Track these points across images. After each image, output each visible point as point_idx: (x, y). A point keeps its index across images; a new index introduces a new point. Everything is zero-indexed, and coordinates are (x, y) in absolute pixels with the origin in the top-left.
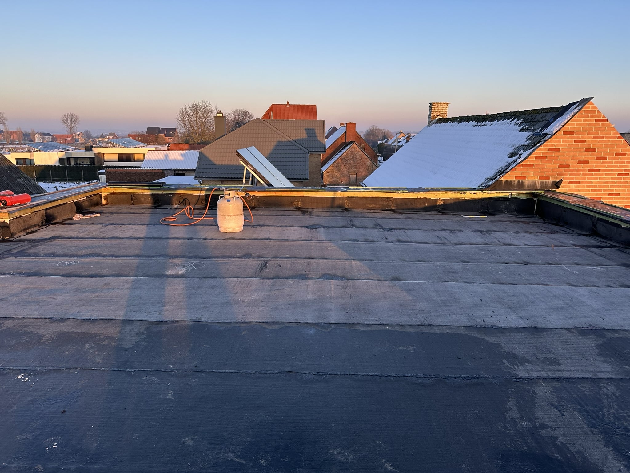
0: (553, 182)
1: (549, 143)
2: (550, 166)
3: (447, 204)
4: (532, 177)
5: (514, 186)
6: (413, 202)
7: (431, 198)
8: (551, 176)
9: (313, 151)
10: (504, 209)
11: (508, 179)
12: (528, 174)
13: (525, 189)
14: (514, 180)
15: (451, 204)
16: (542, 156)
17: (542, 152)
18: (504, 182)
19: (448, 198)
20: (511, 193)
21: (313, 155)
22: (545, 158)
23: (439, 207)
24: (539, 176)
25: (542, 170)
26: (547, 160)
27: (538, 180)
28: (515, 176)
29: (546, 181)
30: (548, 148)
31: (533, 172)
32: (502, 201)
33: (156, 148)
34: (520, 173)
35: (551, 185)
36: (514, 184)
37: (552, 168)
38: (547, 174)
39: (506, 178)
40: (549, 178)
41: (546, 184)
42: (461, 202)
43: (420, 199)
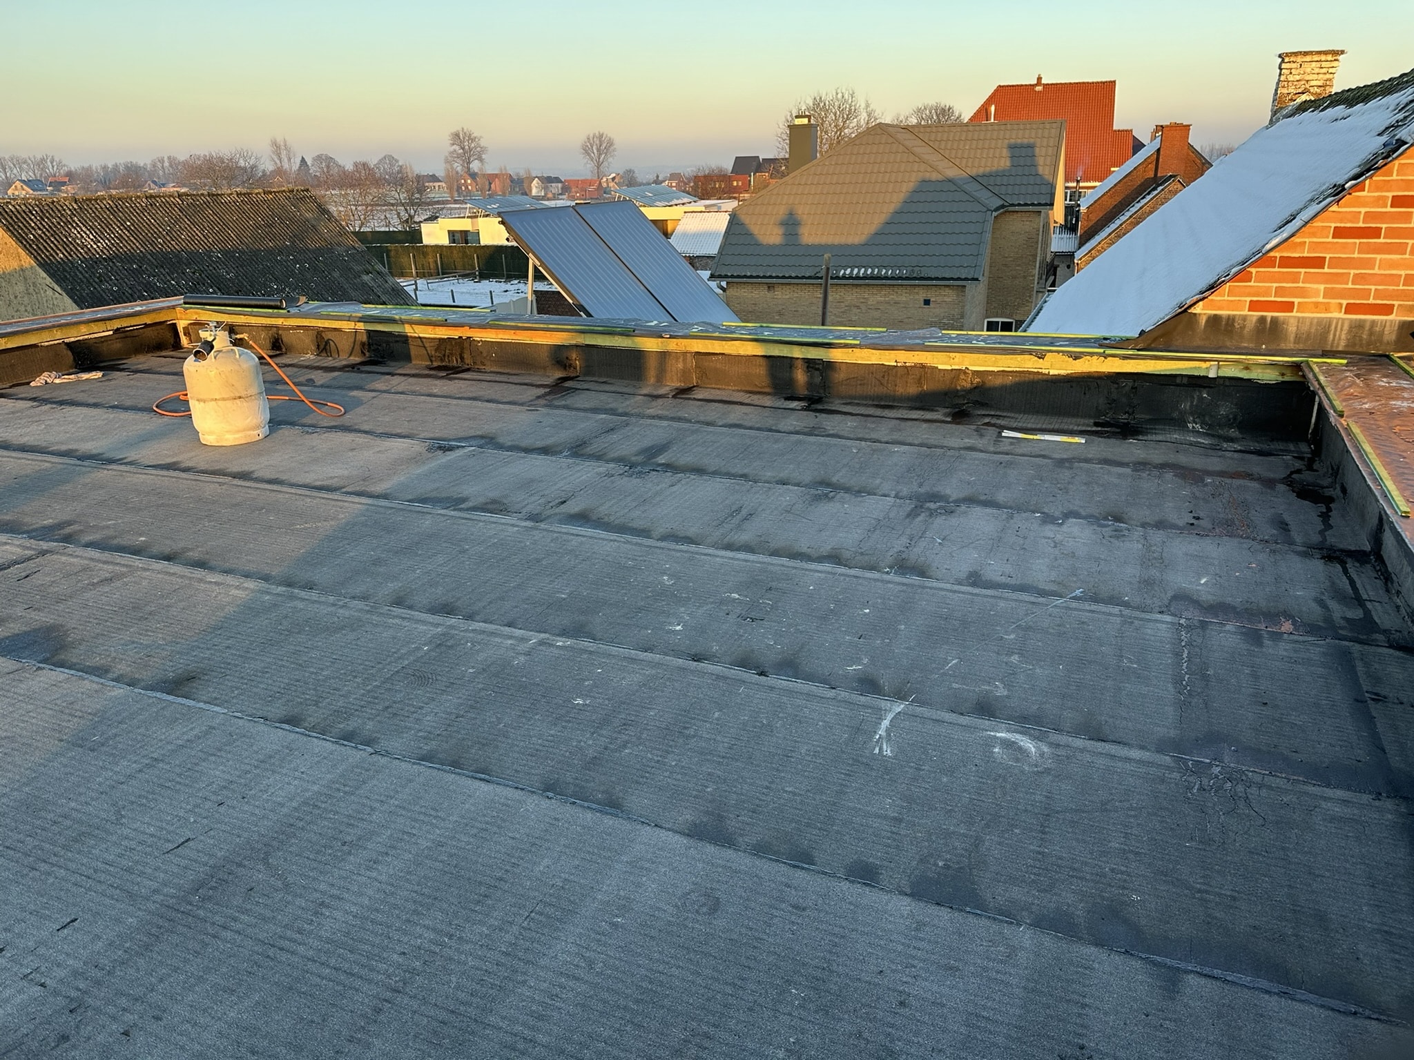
0: (1404, 325)
1: (1395, 177)
2: (1393, 265)
3: (990, 389)
4: (1317, 305)
5: (1241, 336)
6: (883, 377)
7: (940, 367)
8: (1396, 303)
9: (1019, 205)
10: (1192, 414)
11: (1219, 309)
12: (1302, 293)
13: (1283, 346)
14: (1246, 312)
15: (1003, 388)
16: (1361, 225)
17: (1363, 210)
18: (1203, 321)
19: (996, 369)
20: (1219, 361)
21: (1019, 215)
22: (1376, 233)
23: (964, 397)
24: (1345, 302)
25: (1358, 279)
26: (1382, 240)
27: (1342, 315)
28: (1248, 299)
29: (1373, 323)
30: (1390, 194)
31: (1322, 287)
32: (1184, 385)
33: (706, 207)
34: (1271, 287)
35: (1393, 337)
36: (1243, 328)
37: (1403, 273)
38: (1378, 294)
39: (1213, 305)
40: (1388, 310)
41: (1371, 333)
42: (1038, 382)
43: (906, 367)
